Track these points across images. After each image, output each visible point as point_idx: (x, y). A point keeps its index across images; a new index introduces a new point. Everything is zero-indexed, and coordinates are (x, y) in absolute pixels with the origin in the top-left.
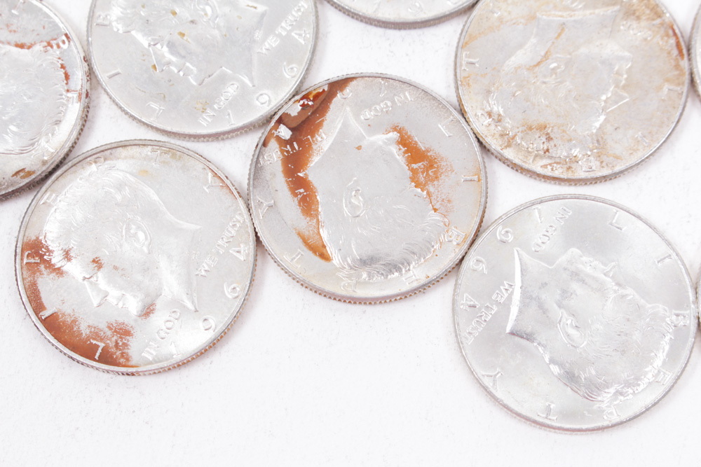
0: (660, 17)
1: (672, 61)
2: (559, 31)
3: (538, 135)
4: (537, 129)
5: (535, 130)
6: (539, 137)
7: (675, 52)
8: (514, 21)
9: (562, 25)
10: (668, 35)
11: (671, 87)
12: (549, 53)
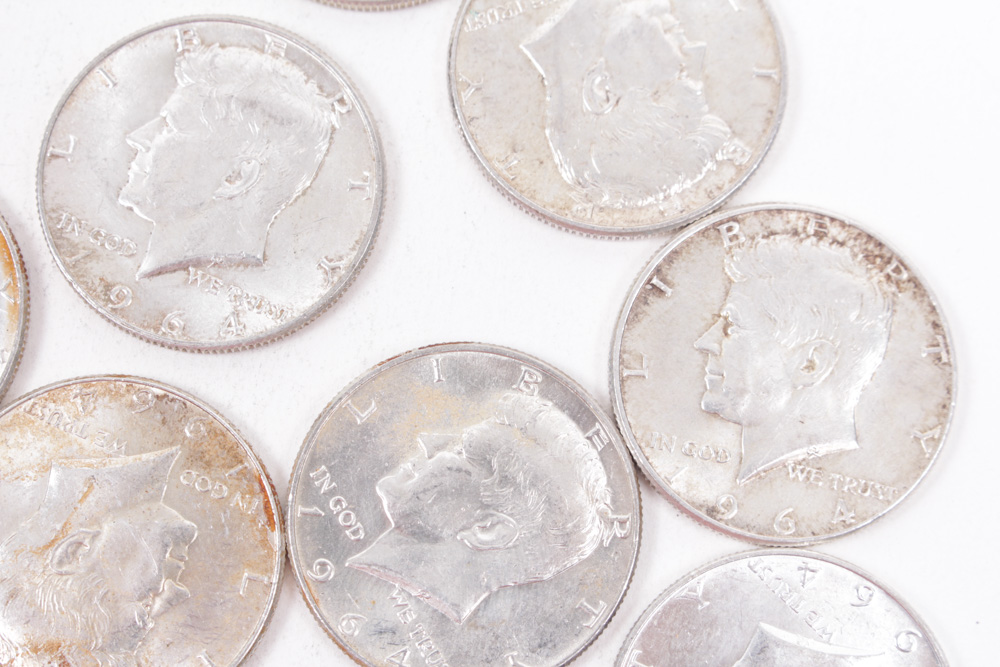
0: (241, 462)
1: (257, 533)
2: (86, 489)
3: (48, 658)
4: (46, 651)
5: (42, 651)
6: (50, 663)
7: (263, 519)
8: (17, 474)
9: (89, 479)
10: (252, 493)
11: (255, 575)
12: (68, 526)
